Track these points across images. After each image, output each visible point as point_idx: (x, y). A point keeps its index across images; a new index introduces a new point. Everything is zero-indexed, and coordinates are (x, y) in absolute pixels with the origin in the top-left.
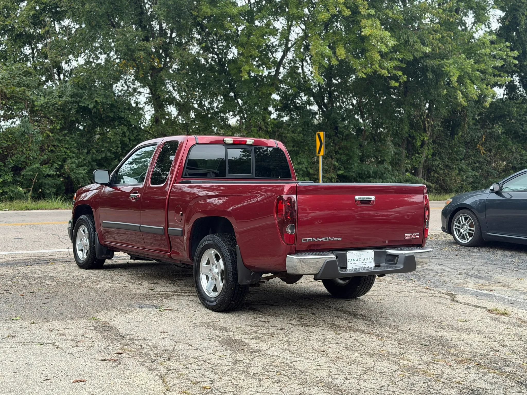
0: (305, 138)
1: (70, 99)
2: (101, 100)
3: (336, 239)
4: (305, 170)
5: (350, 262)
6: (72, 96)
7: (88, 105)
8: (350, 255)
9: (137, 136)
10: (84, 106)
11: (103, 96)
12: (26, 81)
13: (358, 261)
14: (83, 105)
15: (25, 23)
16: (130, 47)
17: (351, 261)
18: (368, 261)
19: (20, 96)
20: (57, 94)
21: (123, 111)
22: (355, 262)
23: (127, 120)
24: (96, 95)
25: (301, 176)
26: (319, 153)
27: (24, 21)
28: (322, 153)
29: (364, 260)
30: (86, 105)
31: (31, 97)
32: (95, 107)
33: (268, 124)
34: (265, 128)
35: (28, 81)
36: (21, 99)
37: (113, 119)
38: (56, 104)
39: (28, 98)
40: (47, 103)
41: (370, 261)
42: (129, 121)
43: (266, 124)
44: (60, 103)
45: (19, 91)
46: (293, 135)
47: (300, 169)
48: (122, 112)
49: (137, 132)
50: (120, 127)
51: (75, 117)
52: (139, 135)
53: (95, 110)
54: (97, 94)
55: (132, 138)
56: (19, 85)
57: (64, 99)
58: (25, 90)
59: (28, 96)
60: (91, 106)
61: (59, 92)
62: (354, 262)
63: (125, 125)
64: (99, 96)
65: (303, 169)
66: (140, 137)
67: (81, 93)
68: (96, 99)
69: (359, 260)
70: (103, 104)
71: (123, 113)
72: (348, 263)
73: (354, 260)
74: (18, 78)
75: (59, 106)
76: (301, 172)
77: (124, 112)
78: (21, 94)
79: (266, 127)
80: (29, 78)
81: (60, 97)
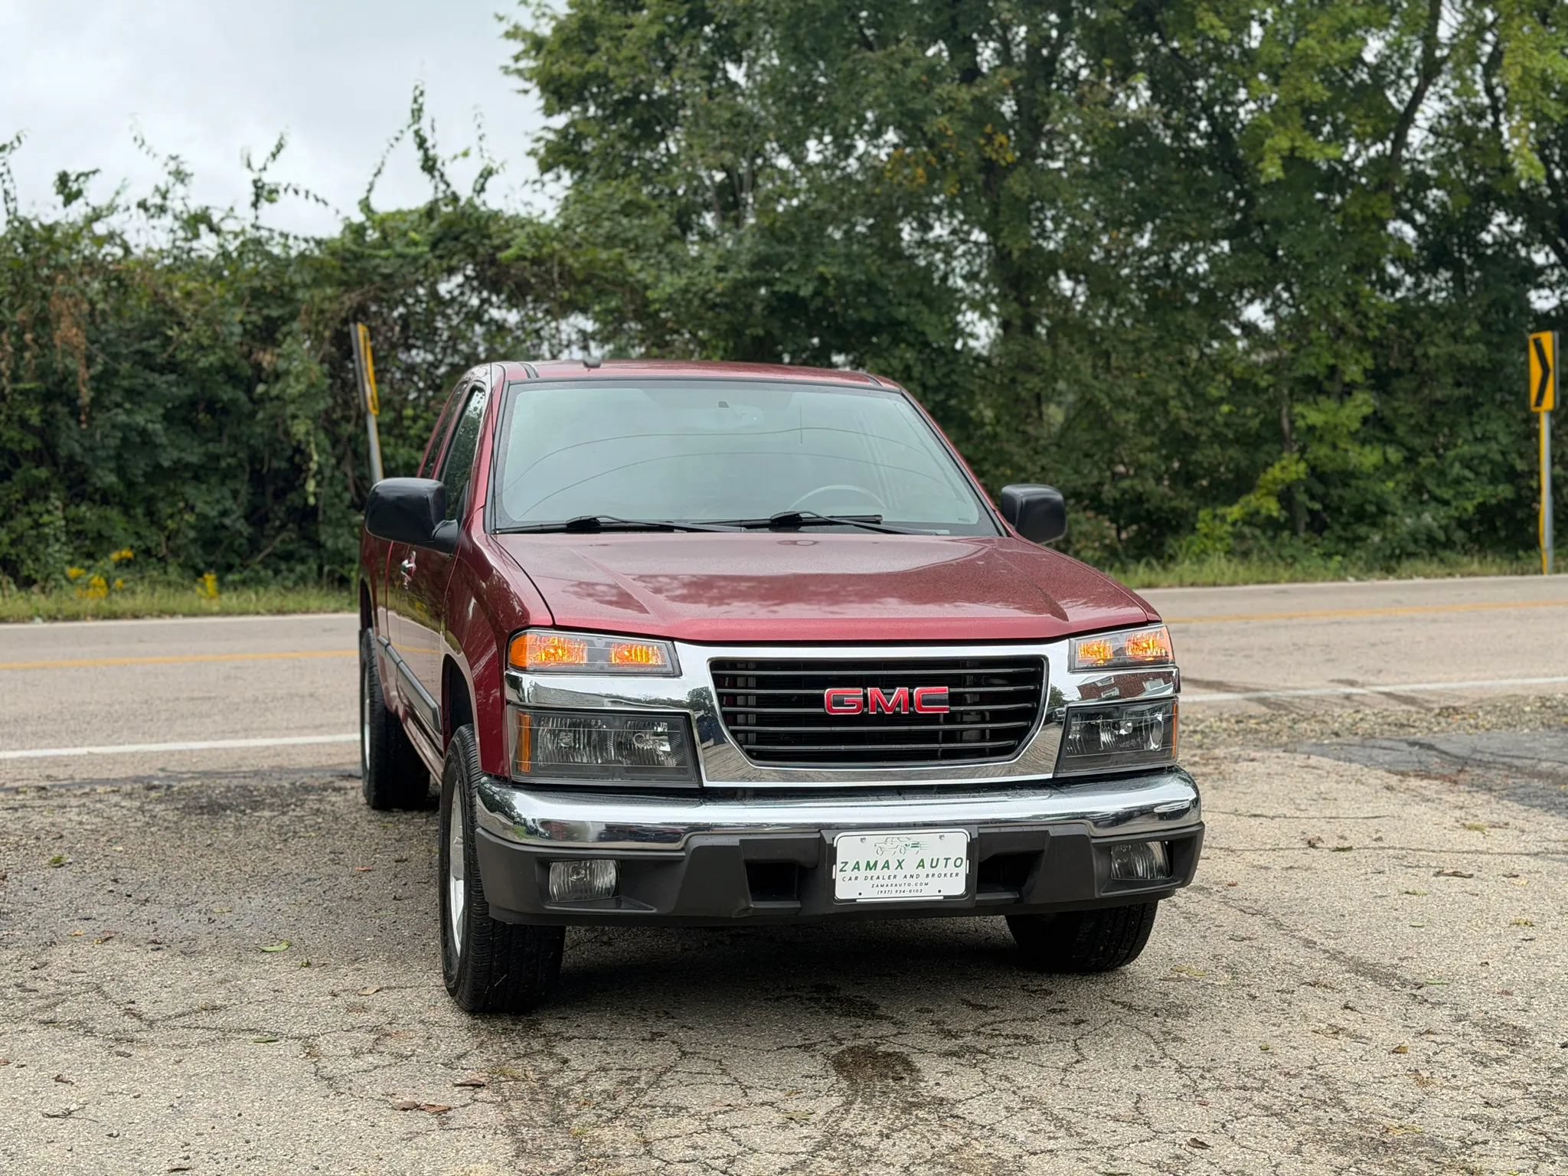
0: (1498, 356)
1: (746, 273)
2: (835, 270)
4: (1499, 457)
6: (753, 266)
7: (798, 287)
9: (947, 375)
10: (787, 293)
11: (842, 259)
12: (630, 229)
14: (785, 289)
15: (637, 62)
16: (910, 106)
19: (609, 275)
20: (715, 262)
21: (905, 301)
23: (916, 331)
24: (821, 257)
25: (1485, 479)
26: (1538, 403)
27: (633, 58)
28: (1549, 402)
30: (791, 289)
31: (642, 276)
32: (817, 293)
33: (1366, 316)
34: (1357, 331)
35: (636, 231)
36: (614, 283)
37: (876, 328)
38: (710, 290)
39: (631, 279)
40: (685, 291)
42: (923, 333)
43: (1359, 317)
44: (719, 288)
45: (609, 260)
46: (1452, 348)
47: (1483, 458)
48: (900, 304)
49: (948, 362)
50: (897, 352)
51: (764, 326)
52: (953, 371)
53: (818, 302)
54: (824, 254)
55: (932, 382)
56: (610, 241)
57: (731, 274)
58: (621, 255)
59: (631, 275)
60: (806, 291)
61: (720, 257)
63: (910, 345)
64: (828, 260)
65: (1490, 455)
66: (954, 377)
67: (778, 255)
68: (821, 269)
70: (841, 282)
71: (904, 309)
74: (607, 224)
75: (718, 295)
76: (1486, 468)
77: (908, 305)
78: (613, 269)
79: (1360, 326)
80: (636, 222)
81: (720, 269)
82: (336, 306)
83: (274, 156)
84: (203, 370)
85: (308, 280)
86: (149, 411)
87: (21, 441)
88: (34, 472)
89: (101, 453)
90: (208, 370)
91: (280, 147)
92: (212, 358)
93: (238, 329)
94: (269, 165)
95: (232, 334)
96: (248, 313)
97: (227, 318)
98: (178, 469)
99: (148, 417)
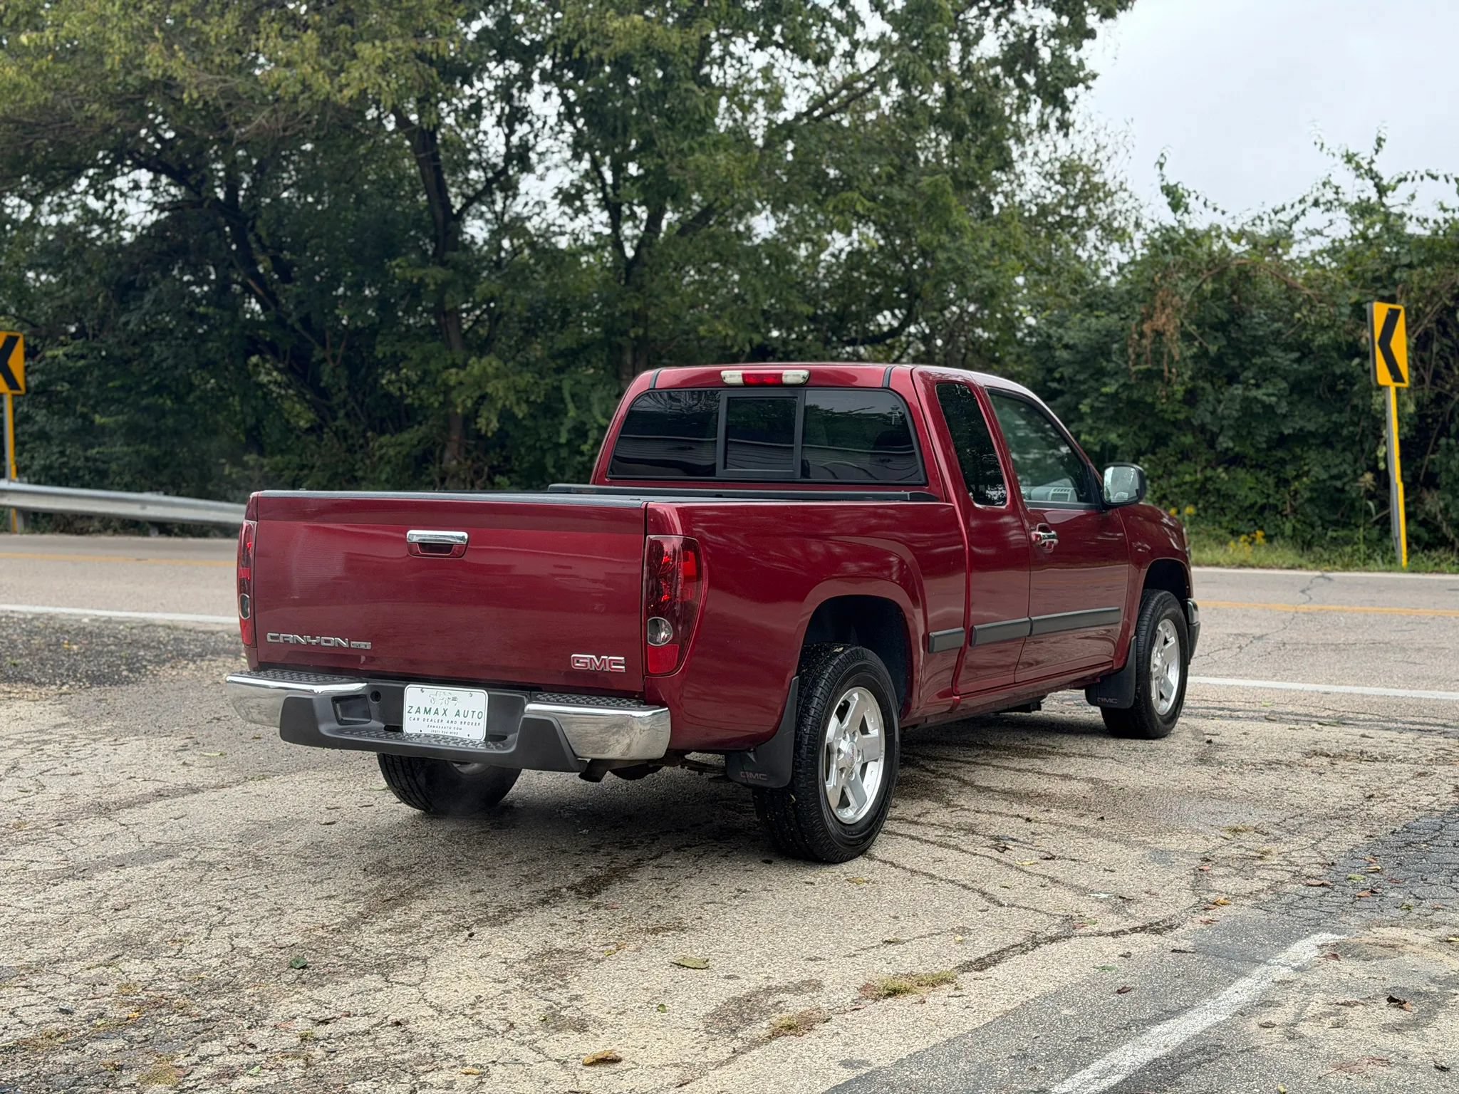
3: (355, 644)
5: (413, 715)
8: (415, 695)
13: (440, 717)
17: (418, 711)
18: (469, 719)
22: (431, 716)
29: (458, 714)
41: (476, 720)
62: (426, 716)
69: (440, 712)
72: (406, 716)
73: (427, 711)
82: (1435, 284)
83: (1377, 151)
84: (1319, 346)
85: (1415, 261)
86: (1275, 385)
87: (1174, 412)
88: (1183, 439)
89: (1225, 423)
90: (1323, 347)
91: (1380, 141)
92: (1325, 337)
93: (1346, 310)
94: (1375, 158)
95: (1341, 314)
96: (1365, 295)
97: (1340, 301)
98: (1302, 438)
99: (1271, 391)
